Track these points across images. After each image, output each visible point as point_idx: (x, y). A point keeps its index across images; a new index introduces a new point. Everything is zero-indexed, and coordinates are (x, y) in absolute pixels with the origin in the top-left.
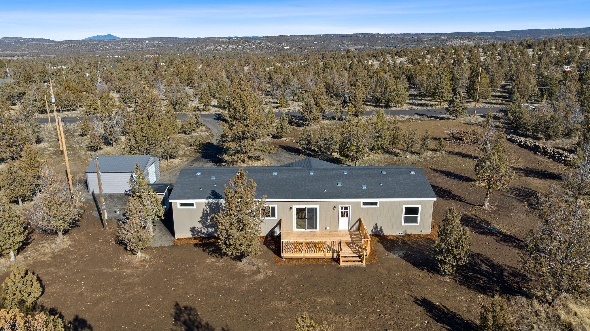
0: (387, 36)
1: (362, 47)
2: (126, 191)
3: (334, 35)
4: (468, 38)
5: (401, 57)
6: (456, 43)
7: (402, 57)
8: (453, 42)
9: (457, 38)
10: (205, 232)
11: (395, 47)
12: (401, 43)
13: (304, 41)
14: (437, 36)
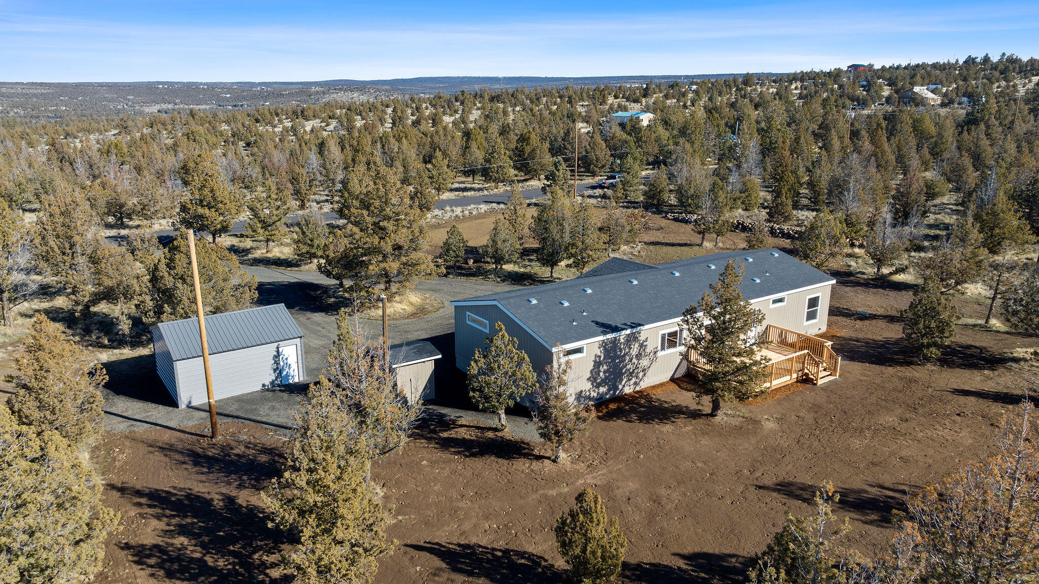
0: (212, 86)
1: (170, 106)
2: (264, 385)
3: (101, 85)
4: (358, 89)
5: (309, 120)
6: (343, 97)
7: (311, 120)
8: (335, 95)
9: (341, 89)
10: (595, 395)
11: (235, 106)
12: (244, 98)
13: (35, 95)
14: (301, 86)
